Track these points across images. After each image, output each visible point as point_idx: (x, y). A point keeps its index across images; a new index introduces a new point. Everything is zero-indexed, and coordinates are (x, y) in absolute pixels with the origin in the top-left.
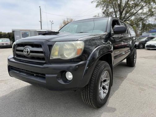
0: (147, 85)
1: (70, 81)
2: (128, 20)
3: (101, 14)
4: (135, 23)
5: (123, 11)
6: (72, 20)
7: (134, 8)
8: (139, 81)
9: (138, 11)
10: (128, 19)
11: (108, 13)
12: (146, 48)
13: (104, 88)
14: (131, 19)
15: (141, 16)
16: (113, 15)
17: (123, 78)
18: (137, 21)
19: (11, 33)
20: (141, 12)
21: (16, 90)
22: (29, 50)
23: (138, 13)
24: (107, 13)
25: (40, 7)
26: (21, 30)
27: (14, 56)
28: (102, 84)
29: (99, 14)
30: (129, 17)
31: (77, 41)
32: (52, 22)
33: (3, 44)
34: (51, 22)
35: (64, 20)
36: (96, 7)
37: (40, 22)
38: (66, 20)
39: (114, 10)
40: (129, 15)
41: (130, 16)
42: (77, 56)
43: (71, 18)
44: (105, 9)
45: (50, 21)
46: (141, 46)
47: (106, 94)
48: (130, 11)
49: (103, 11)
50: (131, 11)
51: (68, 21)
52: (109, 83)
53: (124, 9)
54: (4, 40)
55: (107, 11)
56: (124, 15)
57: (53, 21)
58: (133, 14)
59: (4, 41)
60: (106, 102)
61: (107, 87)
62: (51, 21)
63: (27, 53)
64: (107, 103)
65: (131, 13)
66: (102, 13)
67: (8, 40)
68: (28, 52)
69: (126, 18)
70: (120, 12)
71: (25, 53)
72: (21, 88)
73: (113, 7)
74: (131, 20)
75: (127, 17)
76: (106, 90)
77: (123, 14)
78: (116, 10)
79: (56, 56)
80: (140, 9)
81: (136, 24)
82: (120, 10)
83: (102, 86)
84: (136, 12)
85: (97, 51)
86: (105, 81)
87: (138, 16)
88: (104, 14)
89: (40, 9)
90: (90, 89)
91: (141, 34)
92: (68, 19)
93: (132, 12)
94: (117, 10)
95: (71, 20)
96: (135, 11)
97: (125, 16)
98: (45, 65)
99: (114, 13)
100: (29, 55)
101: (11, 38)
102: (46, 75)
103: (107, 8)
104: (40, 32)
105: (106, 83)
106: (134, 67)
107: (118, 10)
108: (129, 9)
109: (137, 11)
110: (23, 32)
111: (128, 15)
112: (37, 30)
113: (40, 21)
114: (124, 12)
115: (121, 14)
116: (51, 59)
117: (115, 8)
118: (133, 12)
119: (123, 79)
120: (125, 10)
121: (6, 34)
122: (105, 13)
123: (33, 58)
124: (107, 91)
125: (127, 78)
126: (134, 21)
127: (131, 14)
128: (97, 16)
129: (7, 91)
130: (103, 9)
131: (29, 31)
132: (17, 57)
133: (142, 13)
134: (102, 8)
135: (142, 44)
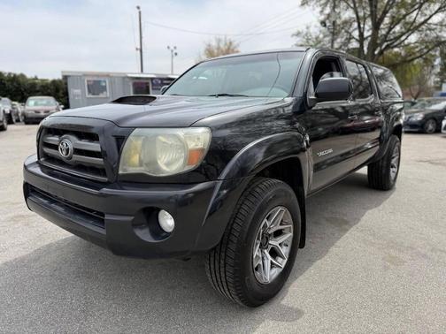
0: (412, 249)
1: (169, 234)
2: (396, 46)
3: (316, 26)
4: (418, 55)
5: (382, 19)
6: (231, 43)
7: (420, 8)
8: (391, 236)
9: (431, 17)
10: (398, 42)
11: (338, 22)
12: (443, 131)
13: (274, 253)
14: (406, 42)
15: (439, 34)
16: (352, 29)
17: (346, 223)
18: (426, 47)
19: (60, 81)
20: (440, 19)
21: (49, 246)
22: (71, 147)
23: (430, 24)
24: (334, 23)
25: (138, 8)
26: (85, 75)
27: (39, 159)
28: (270, 242)
29: (308, 28)
30: (401, 36)
31: (190, 126)
32: (175, 51)
33: (37, 112)
34: (172, 51)
35: (209, 45)
36: (303, 4)
37: (139, 52)
38: (214, 44)
39: (354, 16)
40: (403, 30)
41: (403, 34)
42: (188, 168)
43: (228, 38)
44: (328, 10)
45: (168, 47)
46: (431, 127)
47: (281, 270)
48: (404, 16)
49: (322, 18)
50: (407, 17)
51: (218, 48)
52: (291, 240)
53: (385, 12)
54: (42, 100)
55: (332, 19)
56: (387, 30)
57: (175, 48)
58: (413, 27)
59: (41, 105)
60: (277, 292)
61: (285, 251)
62: (172, 48)
63: (67, 154)
64: (281, 294)
65: (407, 23)
66: (319, 24)
67: (51, 99)
68: (68, 150)
69: (392, 37)
70: (372, 19)
71: (62, 154)
72: (62, 240)
73: (352, 5)
74: (409, 44)
75: (397, 35)
76: (280, 259)
77: (382, 26)
78: (361, 14)
79: (134, 166)
80: (436, 12)
81: (421, 56)
82: (373, 15)
83: (270, 247)
84: (422, 20)
85: (257, 150)
86: (278, 233)
87: (428, 32)
88: (325, 26)
89: (140, 13)
90: (226, 255)
91: (438, 85)
92: (219, 41)
93: (412, 20)
94: (365, 14)
95: (228, 42)
96: (419, 16)
97: (388, 33)
98: (105, 190)
99: (356, 25)
100: (70, 158)
101: (61, 94)
102: (107, 217)
103: (334, 7)
104: (137, 81)
105: (282, 239)
106: (388, 193)
107: (368, 13)
108: (403, 12)
109: (427, 17)
110: (90, 79)
111: (397, 28)
112: (130, 75)
113: (139, 47)
114: (387, 20)
115: (376, 27)
116: (123, 175)
117: (359, 10)
118: (414, 21)
119: (347, 227)
120: (388, 15)
121: (47, 84)
122: (328, 24)
123: (80, 167)
124: (282, 262)
125: (359, 224)
126: (417, 47)
127: (408, 26)
128: (305, 33)
129: (26, 246)
130: (322, 12)
131: (108, 75)
132: (45, 160)
133: (441, 24)
134: (319, 9)
135: (434, 119)
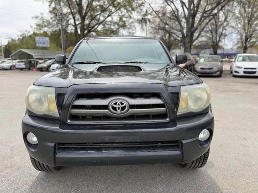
9: (106, 18)
10: (94, 29)
14: (97, 29)
23: (107, 21)
41: (95, 25)
58: (99, 22)
69: (91, 26)
73: (68, 6)
84: (103, 19)
87: (106, 25)
102: (184, 142)
117: (72, 8)
118: (99, 19)
128: (40, 17)
133: (111, 22)
